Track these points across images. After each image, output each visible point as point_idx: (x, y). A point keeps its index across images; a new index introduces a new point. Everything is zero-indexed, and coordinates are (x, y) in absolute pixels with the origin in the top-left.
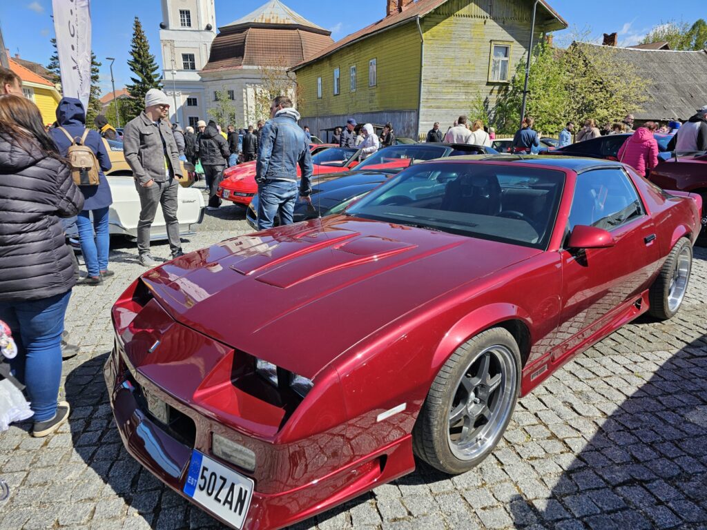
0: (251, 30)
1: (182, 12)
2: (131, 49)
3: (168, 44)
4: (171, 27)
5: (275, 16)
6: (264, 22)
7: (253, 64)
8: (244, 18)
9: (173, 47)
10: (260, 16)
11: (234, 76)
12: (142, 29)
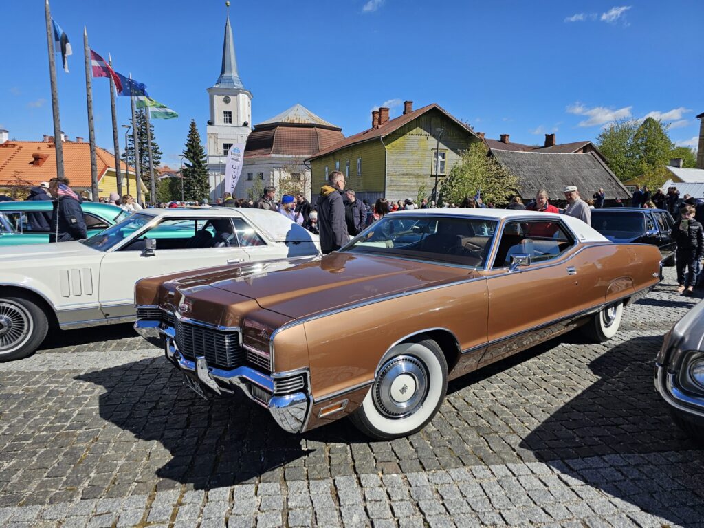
0: (278, 128)
1: (225, 113)
2: (186, 142)
3: (213, 137)
4: (216, 124)
5: (298, 117)
6: (289, 122)
7: (279, 153)
8: (273, 118)
9: (216, 138)
10: (286, 118)
11: (264, 162)
12: (196, 128)
